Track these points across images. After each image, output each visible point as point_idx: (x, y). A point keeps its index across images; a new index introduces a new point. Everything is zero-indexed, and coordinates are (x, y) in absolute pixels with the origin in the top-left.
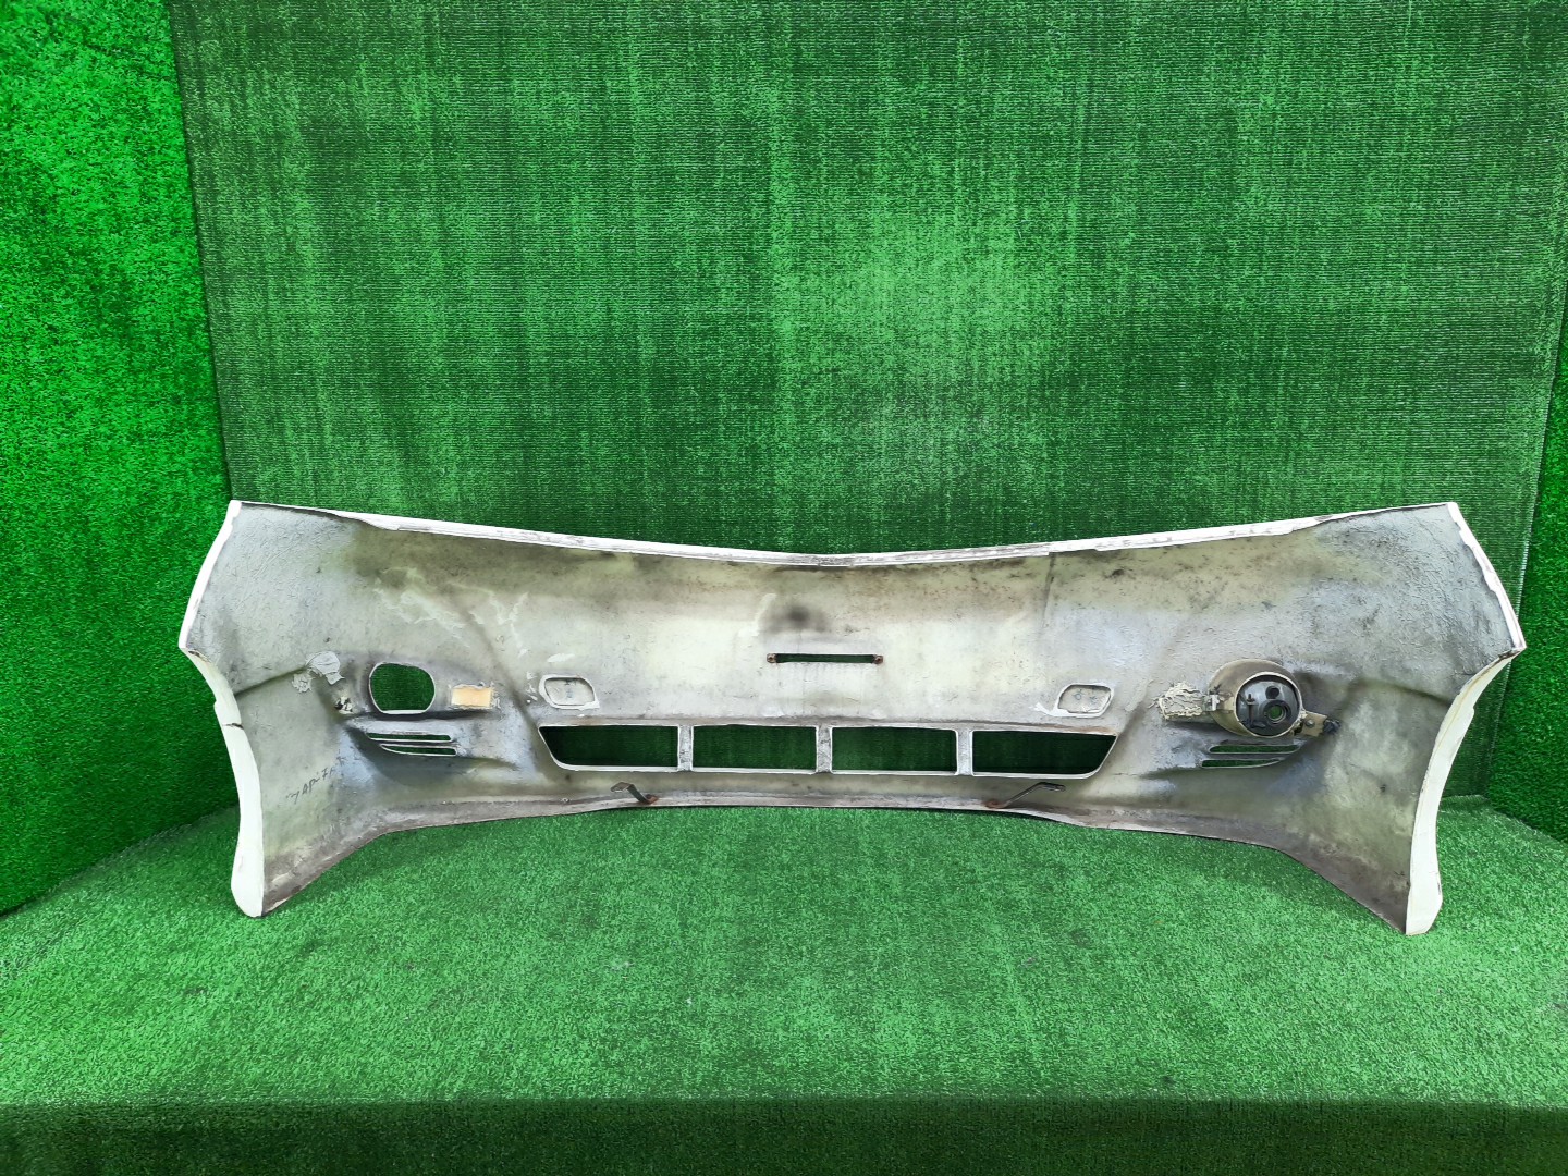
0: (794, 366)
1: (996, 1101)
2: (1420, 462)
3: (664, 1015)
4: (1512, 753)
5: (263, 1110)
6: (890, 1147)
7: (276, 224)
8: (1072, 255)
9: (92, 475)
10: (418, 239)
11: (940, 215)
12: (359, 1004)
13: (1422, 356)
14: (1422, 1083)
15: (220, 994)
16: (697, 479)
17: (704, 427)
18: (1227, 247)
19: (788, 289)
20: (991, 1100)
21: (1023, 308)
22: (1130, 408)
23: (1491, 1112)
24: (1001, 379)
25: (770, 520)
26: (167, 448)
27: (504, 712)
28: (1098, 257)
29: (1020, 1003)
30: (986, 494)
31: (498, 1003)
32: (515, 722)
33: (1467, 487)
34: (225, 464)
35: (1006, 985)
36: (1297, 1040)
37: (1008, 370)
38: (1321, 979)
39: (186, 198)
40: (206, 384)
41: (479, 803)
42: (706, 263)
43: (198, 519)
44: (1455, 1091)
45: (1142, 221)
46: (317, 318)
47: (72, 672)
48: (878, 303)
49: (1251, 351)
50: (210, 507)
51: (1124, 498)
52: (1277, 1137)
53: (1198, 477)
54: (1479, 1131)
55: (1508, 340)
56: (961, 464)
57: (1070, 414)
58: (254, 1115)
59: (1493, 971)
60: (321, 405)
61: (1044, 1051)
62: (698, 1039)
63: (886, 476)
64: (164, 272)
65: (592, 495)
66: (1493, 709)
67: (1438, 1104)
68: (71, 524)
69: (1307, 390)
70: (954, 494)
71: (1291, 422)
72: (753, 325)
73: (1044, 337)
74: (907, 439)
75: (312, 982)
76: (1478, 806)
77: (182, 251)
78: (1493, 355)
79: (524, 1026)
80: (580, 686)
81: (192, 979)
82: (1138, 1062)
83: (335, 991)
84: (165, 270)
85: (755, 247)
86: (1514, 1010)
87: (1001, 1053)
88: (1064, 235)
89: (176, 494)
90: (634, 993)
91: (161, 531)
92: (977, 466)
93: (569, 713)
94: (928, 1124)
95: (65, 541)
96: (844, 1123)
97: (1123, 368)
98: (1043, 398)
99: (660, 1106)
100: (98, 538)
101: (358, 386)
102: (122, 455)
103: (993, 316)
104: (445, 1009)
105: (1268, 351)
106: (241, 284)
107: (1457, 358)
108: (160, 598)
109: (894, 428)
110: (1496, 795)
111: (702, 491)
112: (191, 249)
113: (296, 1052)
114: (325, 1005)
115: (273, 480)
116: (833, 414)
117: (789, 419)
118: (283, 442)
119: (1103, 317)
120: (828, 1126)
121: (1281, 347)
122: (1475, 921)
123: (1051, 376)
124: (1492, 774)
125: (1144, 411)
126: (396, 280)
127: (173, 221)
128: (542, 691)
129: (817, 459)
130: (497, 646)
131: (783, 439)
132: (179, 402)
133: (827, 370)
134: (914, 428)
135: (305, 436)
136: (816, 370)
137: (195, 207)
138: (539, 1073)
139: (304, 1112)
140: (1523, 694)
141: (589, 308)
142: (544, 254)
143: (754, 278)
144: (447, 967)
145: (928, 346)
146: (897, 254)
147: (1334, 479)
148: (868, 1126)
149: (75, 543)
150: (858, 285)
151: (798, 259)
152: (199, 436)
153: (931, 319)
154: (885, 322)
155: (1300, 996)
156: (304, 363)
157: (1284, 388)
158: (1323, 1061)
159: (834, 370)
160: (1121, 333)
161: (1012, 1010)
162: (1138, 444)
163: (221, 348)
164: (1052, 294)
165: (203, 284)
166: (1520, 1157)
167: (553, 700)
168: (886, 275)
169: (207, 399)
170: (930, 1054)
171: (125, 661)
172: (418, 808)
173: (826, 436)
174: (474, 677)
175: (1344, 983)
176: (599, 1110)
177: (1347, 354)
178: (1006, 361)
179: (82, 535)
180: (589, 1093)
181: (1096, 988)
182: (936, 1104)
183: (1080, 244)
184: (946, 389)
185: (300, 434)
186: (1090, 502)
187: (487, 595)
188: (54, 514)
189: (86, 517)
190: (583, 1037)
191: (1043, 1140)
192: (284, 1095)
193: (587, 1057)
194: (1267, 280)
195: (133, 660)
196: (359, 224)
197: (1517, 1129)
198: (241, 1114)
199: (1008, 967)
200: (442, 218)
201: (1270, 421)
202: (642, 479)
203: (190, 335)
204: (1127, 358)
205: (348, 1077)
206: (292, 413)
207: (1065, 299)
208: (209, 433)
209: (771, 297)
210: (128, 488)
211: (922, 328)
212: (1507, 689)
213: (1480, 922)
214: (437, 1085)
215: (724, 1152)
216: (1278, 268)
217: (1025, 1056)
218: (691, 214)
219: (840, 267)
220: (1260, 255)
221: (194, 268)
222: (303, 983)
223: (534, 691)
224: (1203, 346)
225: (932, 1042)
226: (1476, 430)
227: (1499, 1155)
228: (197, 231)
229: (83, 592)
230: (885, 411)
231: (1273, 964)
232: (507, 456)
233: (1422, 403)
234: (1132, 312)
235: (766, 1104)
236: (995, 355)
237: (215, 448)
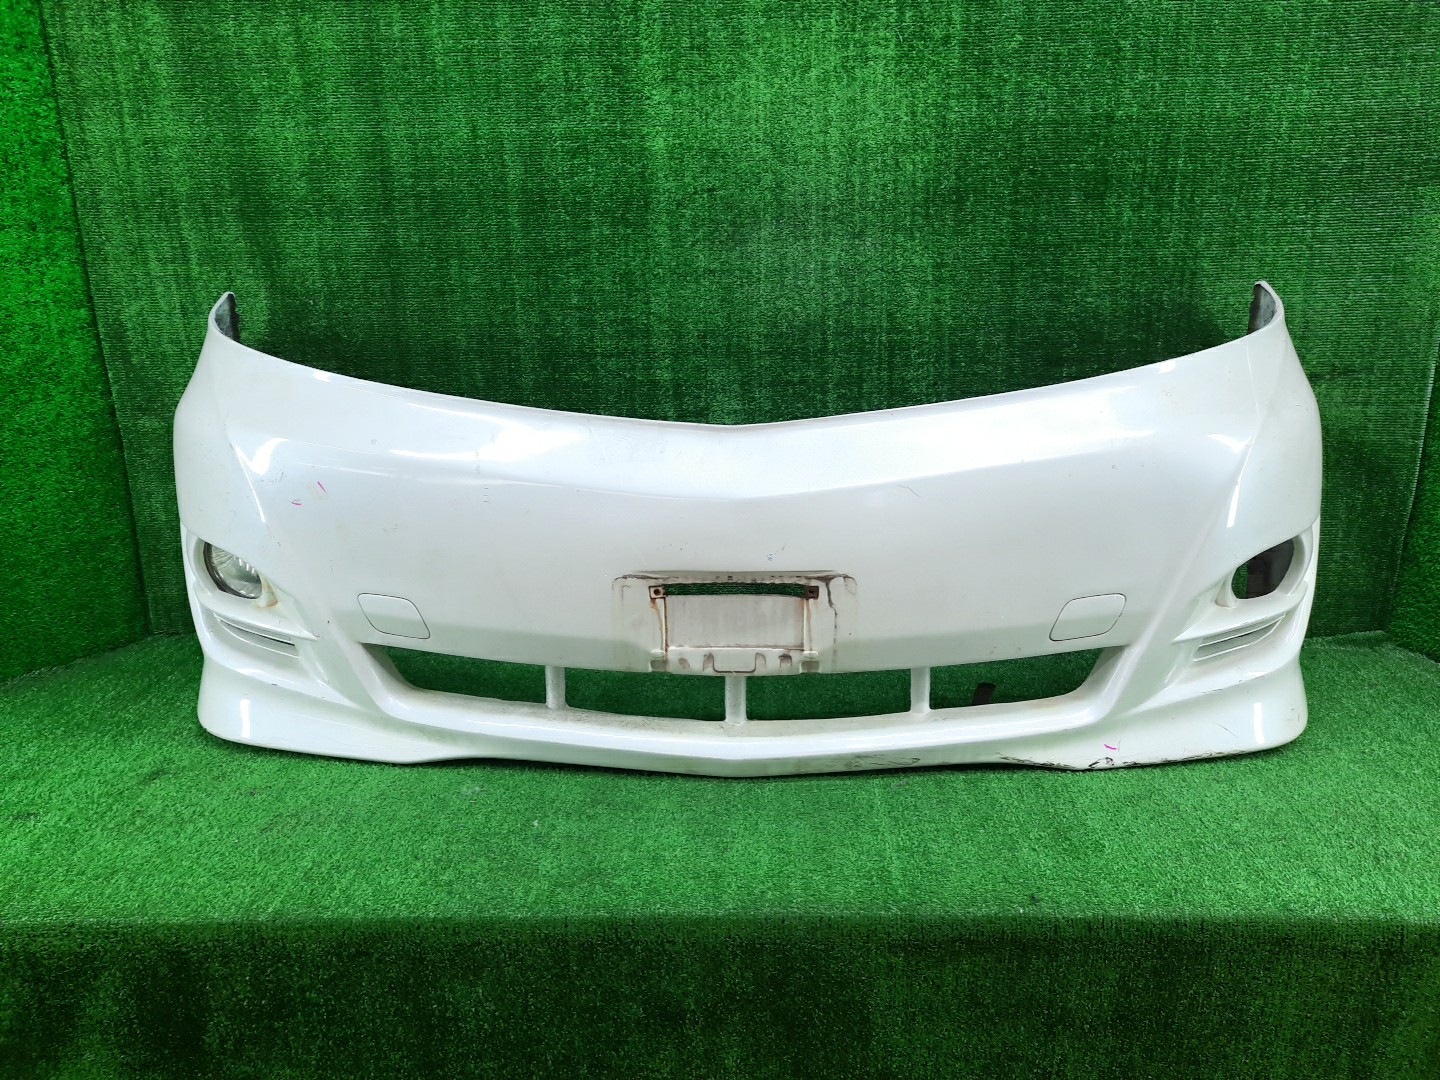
0: (668, 185)
1: (848, 919)
2: (1321, 282)
3: (506, 838)
4: (1416, 585)
5: (67, 931)
6: (735, 968)
7: (128, 40)
8: (956, 61)
10: (275, 54)
11: (817, 19)
12: (190, 828)
13: (1325, 166)
14: (1314, 899)
15: (52, 819)
16: (571, 308)
17: (576, 253)
18: (1120, 50)
19: (659, 103)
20: (842, 917)
21: (905, 119)
22: (1020, 227)
23: (1389, 929)
24: (883, 197)
25: (647, 352)
26: (22, 276)
28: (984, 64)
29: (885, 823)
30: (869, 322)
31: (335, 826)
33: (1371, 305)
34: (90, 299)
35: (872, 807)
36: (1179, 858)
37: (891, 187)
38: (1208, 800)
39: (33, 13)
40: (65, 213)
42: (572, 75)
43: (62, 353)
44: (1350, 906)
45: (1031, 22)
46: (174, 141)
48: (755, 117)
49: (1145, 162)
50: (75, 342)
51: (1013, 322)
52: (1153, 957)
53: (1089, 300)
54: (1374, 950)
55: (1418, 145)
56: (844, 289)
57: (956, 233)
58: (56, 936)
59: (1392, 792)
60: (185, 233)
61: (904, 869)
62: (539, 859)
63: (767, 302)
64: (9, 89)
65: (463, 326)
66: (1395, 541)
67: (1330, 920)
69: (1203, 204)
70: (837, 321)
71: (1187, 238)
72: (624, 142)
73: (928, 151)
74: (788, 263)
75: (148, 807)
76: (1379, 642)
77: (30, 69)
78: (1400, 162)
79: (357, 847)
81: (27, 805)
82: (1005, 879)
83: (170, 816)
84: (10, 86)
85: (623, 58)
86: (1414, 829)
87: (858, 871)
88: (946, 40)
89: (34, 326)
90: (479, 816)
91: (18, 361)
92: (861, 291)
94: (775, 943)
96: (684, 943)
97: (1011, 183)
98: (927, 216)
99: (487, 926)
101: (219, 213)
103: (873, 130)
104: (278, 833)
105: (1163, 164)
106: (95, 108)
107: (1362, 167)
108: (20, 432)
109: (774, 251)
110: (1398, 630)
111: (575, 321)
112: (39, 66)
113: (112, 874)
114: (155, 829)
115: (140, 314)
116: (709, 238)
117: (664, 243)
118: (148, 274)
119: (989, 129)
120: (667, 946)
121: (1176, 158)
122: (1375, 746)
123: (935, 193)
124: (1394, 609)
125: (1033, 229)
126: (254, 99)
127: (17, 34)
129: (694, 286)
131: (657, 265)
132: (34, 229)
133: (702, 190)
134: (795, 250)
135: (170, 267)
136: (691, 190)
137: (44, 23)
138: (363, 892)
139: (108, 932)
140: (1428, 522)
141: (455, 125)
142: (405, 68)
143: (623, 91)
144: (290, 793)
145: (806, 163)
146: (772, 64)
147: (1231, 300)
148: (711, 946)
150: (732, 97)
151: (669, 69)
152: (60, 266)
153: (810, 133)
154: (761, 137)
155: (1184, 816)
156: (165, 190)
157: (1180, 202)
158: (1206, 878)
159: (709, 190)
160: (1009, 145)
161: (875, 830)
162: (1027, 264)
163: (81, 176)
164: (935, 104)
165: (57, 107)
166: (1420, 977)
168: (762, 87)
169: (67, 229)
170: (781, 872)
173: (702, 261)
175: (1232, 804)
176: (422, 930)
177: (1245, 164)
178: (888, 177)
180: (412, 912)
181: (967, 811)
182: (783, 921)
183: (964, 48)
184: (826, 209)
185: (165, 265)
186: (977, 328)
190: (417, 858)
191: (899, 960)
192: (89, 916)
193: (416, 876)
194: (1161, 85)
196: (215, 40)
197: (1416, 946)
198: (43, 935)
199: (876, 790)
200: (298, 31)
201: (1164, 238)
202: (514, 309)
203: (44, 160)
204: (1015, 172)
205: (161, 897)
206: (155, 243)
207: (948, 108)
208: (71, 263)
209: (642, 112)
211: (798, 143)
212: (1411, 519)
213: (1380, 747)
214: (252, 905)
215: (556, 975)
216: (1172, 72)
217: (884, 875)
218: (555, 23)
219: (712, 78)
220: (1155, 57)
221: (46, 89)
222: (138, 808)
224: (1094, 159)
225: (787, 861)
226: (1382, 244)
227: (1396, 975)
228: (47, 50)
230: (763, 233)
231: (1157, 786)
232: (375, 286)
233: (1324, 216)
234: (1019, 123)
235: (600, 923)
236: (877, 170)
237: (79, 282)
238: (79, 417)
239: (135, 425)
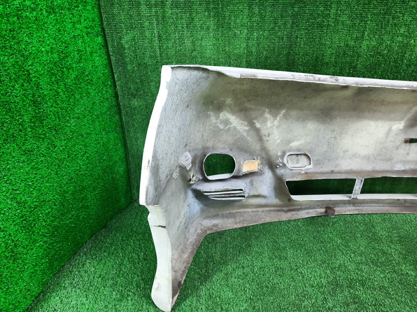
9: (26, 39)
26: (71, 19)
27: (264, 171)
32: (268, 176)
34: (103, 30)
41: (244, 212)
43: (92, 66)
47: (36, 174)
50: (98, 58)
68: (19, 77)
80: (303, 157)
89: (79, 51)
91: (74, 76)
93: (297, 171)
95: (17, 90)
100: (38, 85)
102: (44, 24)
118: (139, 15)
128: (285, 161)
130: (265, 138)
135: (153, 10)
149: (24, 90)
152: (88, 10)
167: (289, 165)
171: (65, 158)
172: (216, 216)
174: (251, 155)
179: (28, 84)
185: (150, 8)
187: (264, 111)
188: (5, 70)
189: (28, 71)
195: (69, 157)
210: (51, 48)
223: (281, 161)
229: (34, 123)
237: (97, 19)
238: (102, 102)
239: (130, 104)
